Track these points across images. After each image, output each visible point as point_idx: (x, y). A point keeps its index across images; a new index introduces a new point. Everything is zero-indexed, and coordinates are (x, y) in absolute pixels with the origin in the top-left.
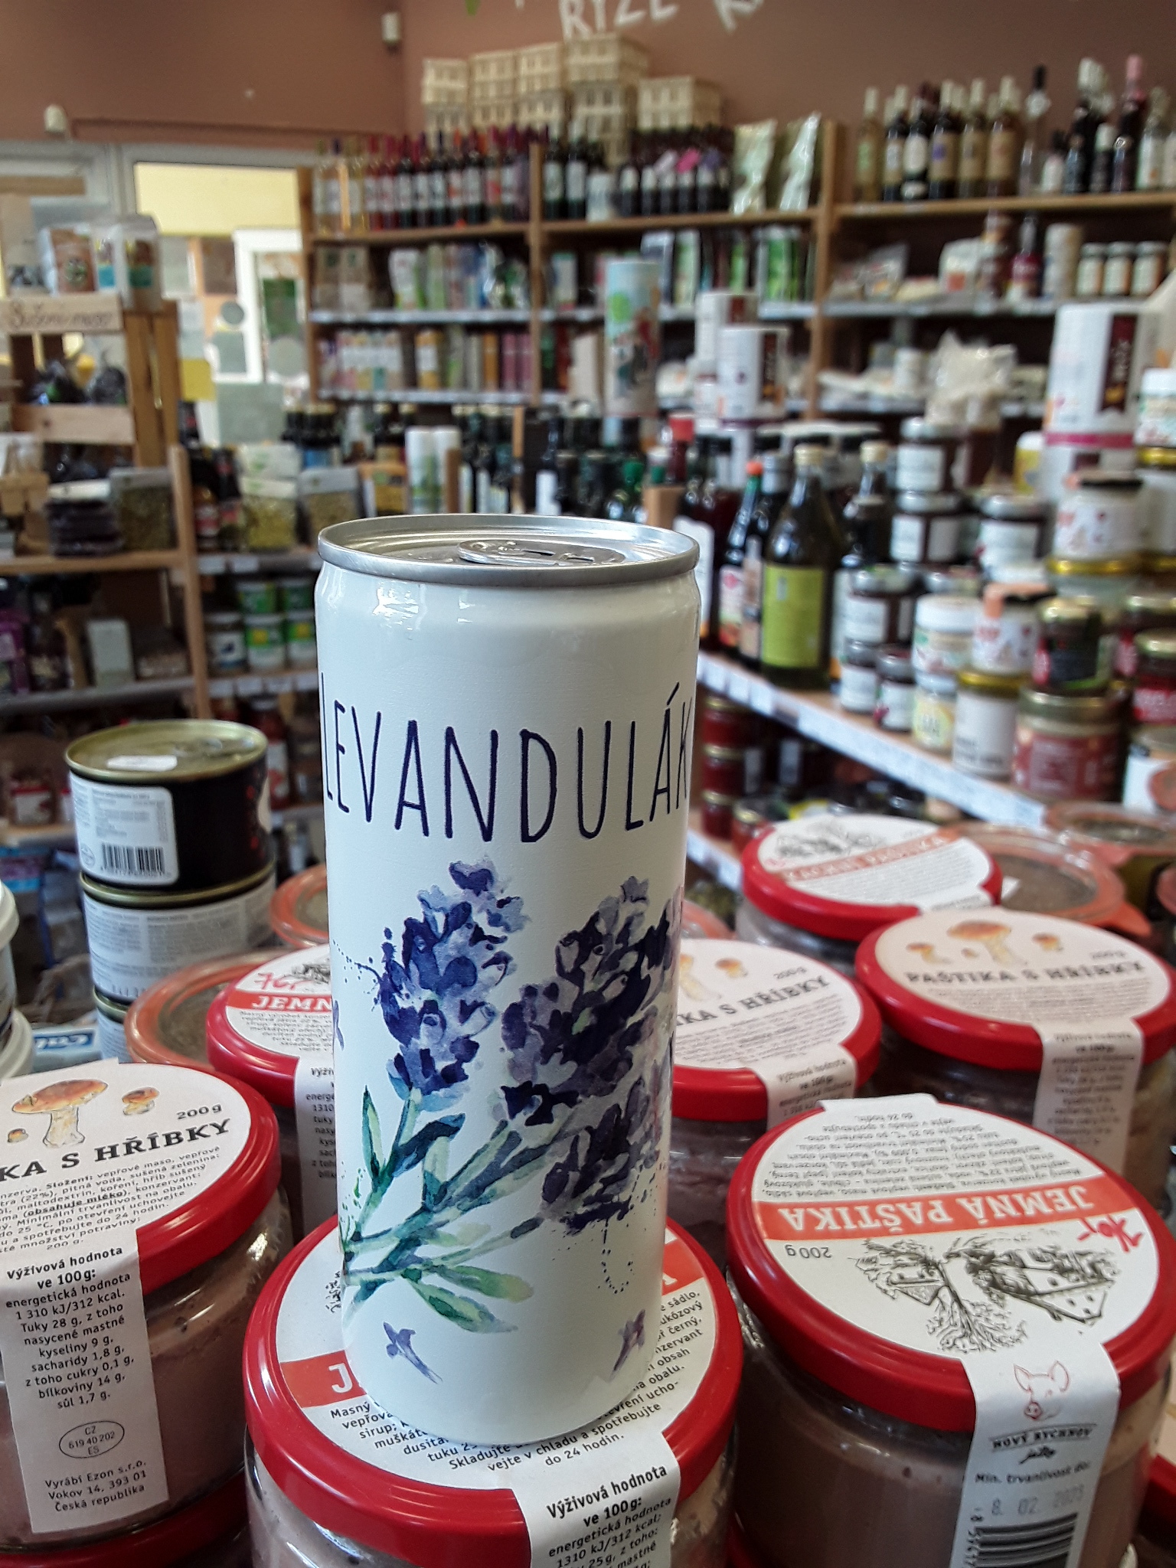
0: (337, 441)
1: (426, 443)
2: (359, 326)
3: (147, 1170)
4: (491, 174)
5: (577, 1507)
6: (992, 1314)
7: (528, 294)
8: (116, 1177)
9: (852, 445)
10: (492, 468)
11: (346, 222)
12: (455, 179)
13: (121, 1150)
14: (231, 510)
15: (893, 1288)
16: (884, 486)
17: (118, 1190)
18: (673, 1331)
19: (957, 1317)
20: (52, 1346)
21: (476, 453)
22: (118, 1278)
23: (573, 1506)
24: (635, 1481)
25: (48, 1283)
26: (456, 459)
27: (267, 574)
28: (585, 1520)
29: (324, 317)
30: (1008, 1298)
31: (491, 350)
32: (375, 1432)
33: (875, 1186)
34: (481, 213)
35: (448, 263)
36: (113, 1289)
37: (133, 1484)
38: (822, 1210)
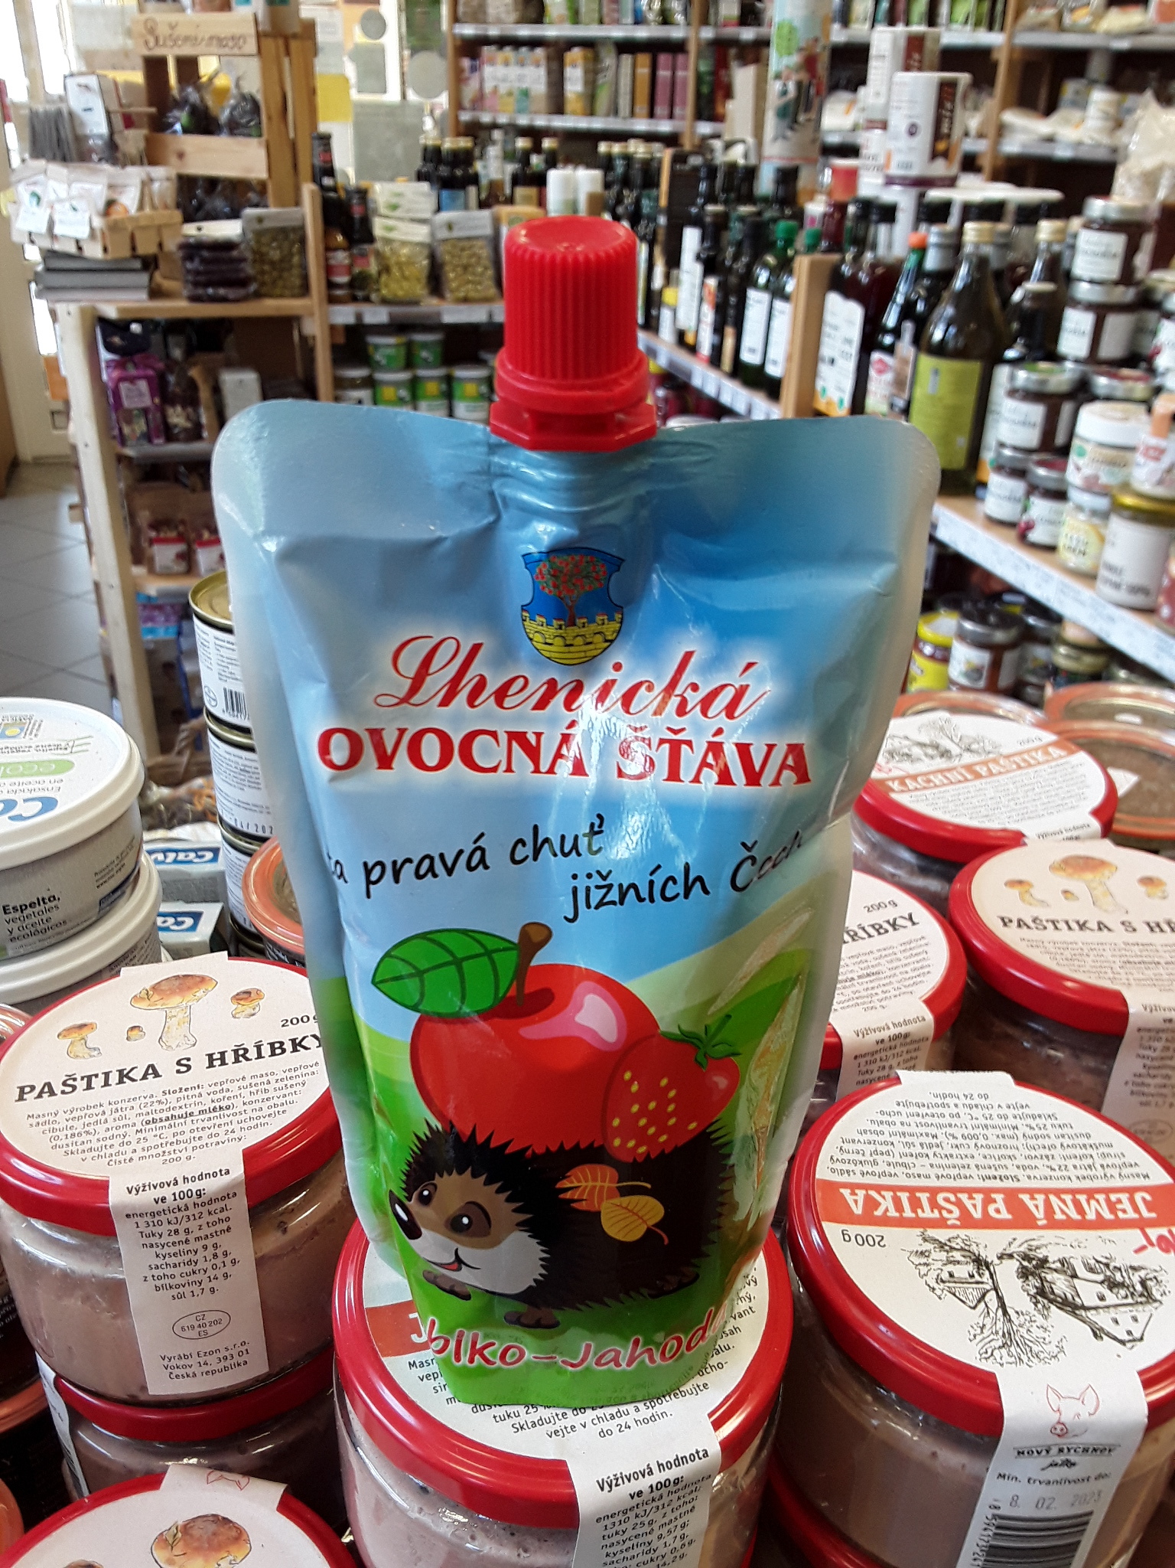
0: (474, 180)
1: (569, 185)
2: (503, 42)
3: (254, 1081)
5: (623, 1482)
6: (1034, 1325)
8: (225, 1087)
9: (1029, 215)
10: (635, 218)
13: (230, 1057)
14: (364, 255)
15: (942, 1286)
16: (1058, 271)
17: (226, 1103)
19: (1000, 1325)
20: (166, 1250)
21: (619, 200)
22: (227, 1195)
23: (620, 1481)
24: (679, 1461)
25: (163, 1199)
26: (597, 204)
27: (397, 327)
28: (629, 1494)
29: (468, 30)
30: (1053, 1308)
31: (644, 71)
33: (940, 1172)
36: (222, 1204)
37: (237, 1359)
38: (883, 1193)
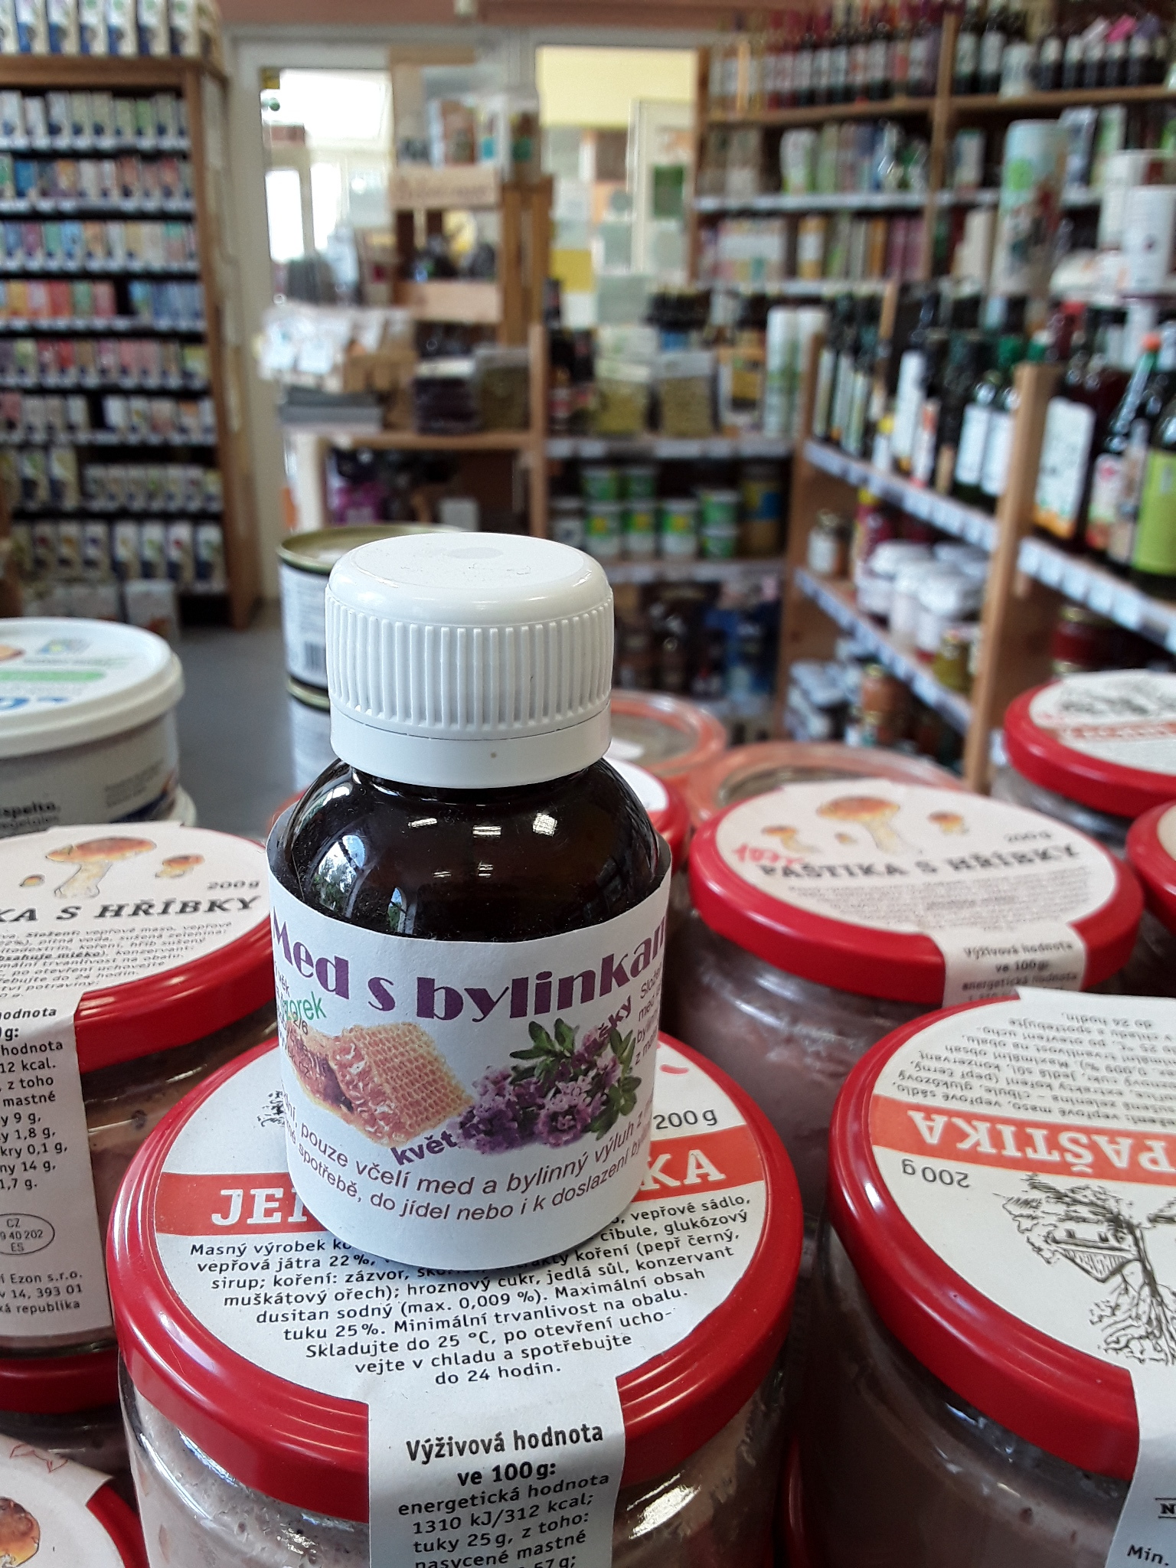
0: (700, 323)
1: (792, 328)
2: (744, 214)
4: (900, 48)
5: (451, 1454)
7: (927, 178)
8: (105, 936)
10: (857, 350)
11: (741, 103)
12: (861, 54)
13: (128, 910)
14: (585, 393)
15: (1054, 1247)
17: (99, 950)
18: (693, 1242)
21: (841, 336)
22: (48, 1044)
23: (445, 1450)
24: (550, 1438)
26: (819, 342)
27: (615, 461)
28: (460, 1475)
29: (709, 204)
31: (879, 238)
32: (234, 1284)
33: (1067, 1107)
34: (884, 90)
35: (842, 144)
36: (41, 1057)
37: (64, 1297)
38: (975, 1123)
